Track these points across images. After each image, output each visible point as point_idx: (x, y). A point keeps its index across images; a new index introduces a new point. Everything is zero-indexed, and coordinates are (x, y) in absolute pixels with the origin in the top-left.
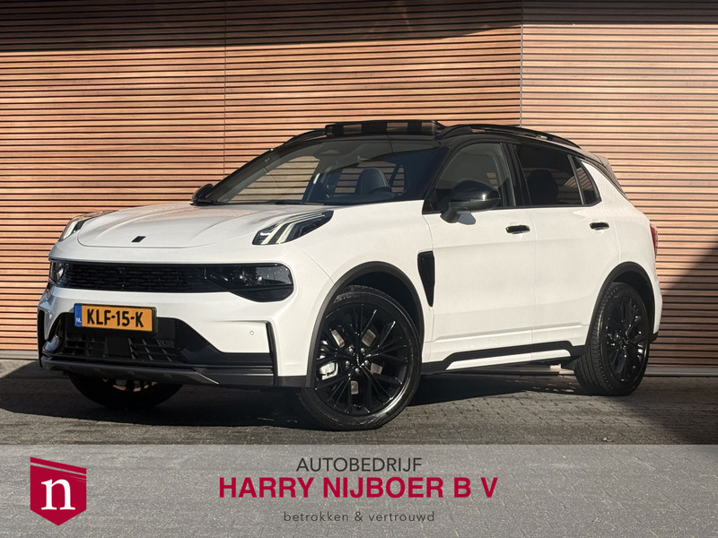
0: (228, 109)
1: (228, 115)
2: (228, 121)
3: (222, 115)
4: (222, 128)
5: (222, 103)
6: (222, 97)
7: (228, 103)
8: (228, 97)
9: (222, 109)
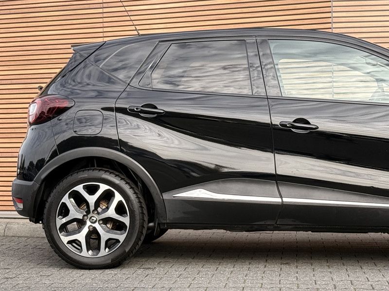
0: (105, 20)
1: (106, 25)
2: (105, 30)
3: (101, 25)
4: (101, 35)
5: (101, 15)
6: (100, 10)
7: (105, 15)
8: (105, 10)
9: (101, 20)
